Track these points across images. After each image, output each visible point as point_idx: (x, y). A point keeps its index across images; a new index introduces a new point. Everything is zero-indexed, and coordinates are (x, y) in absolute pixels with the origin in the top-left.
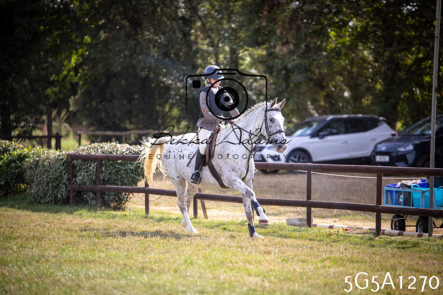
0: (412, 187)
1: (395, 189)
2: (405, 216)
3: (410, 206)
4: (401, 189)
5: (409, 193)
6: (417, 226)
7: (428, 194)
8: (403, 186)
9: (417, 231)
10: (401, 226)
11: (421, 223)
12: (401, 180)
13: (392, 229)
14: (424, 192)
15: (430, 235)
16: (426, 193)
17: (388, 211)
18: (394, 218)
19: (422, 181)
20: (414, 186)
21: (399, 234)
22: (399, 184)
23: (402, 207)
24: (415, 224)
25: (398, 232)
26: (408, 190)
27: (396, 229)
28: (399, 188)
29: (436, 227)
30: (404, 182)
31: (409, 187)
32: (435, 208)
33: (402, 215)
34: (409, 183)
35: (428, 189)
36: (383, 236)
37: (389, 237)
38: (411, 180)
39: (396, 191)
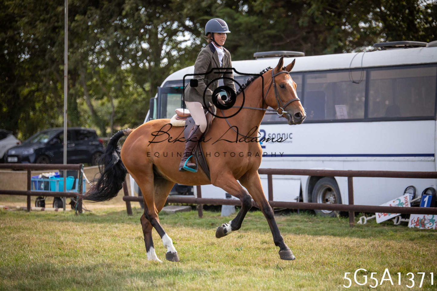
0: (50, 177)
1: (37, 180)
2: (45, 197)
3: (48, 190)
4: (42, 179)
5: (48, 182)
6: (53, 204)
7: (62, 183)
8: (43, 177)
9: (53, 207)
10: (42, 204)
11: (56, 202)
12: (41, 173)
13: (36, 206)
14: (58, 181)
15: (64, 209)
16: (60, 182)
17: (34, 194)
18: (37, 199)
19: (56, 173)
20: (51, 177)
21: (42, 210)
22: (40, 176)
23: (43, 191)
24: (52, 202)
25: (40, 208)
26: (47, 180)
27: (38, 206)
28: (41, 179)
29: (67, 204)
30: (44, 174)
31: (48, 178)
32: (67, 191)
33: (42, 197)
34: (47, 175)
35: (62, 179)
36: (32, 212)
37: (36, 212)
38: (48, 173)
39: (39, 181)
